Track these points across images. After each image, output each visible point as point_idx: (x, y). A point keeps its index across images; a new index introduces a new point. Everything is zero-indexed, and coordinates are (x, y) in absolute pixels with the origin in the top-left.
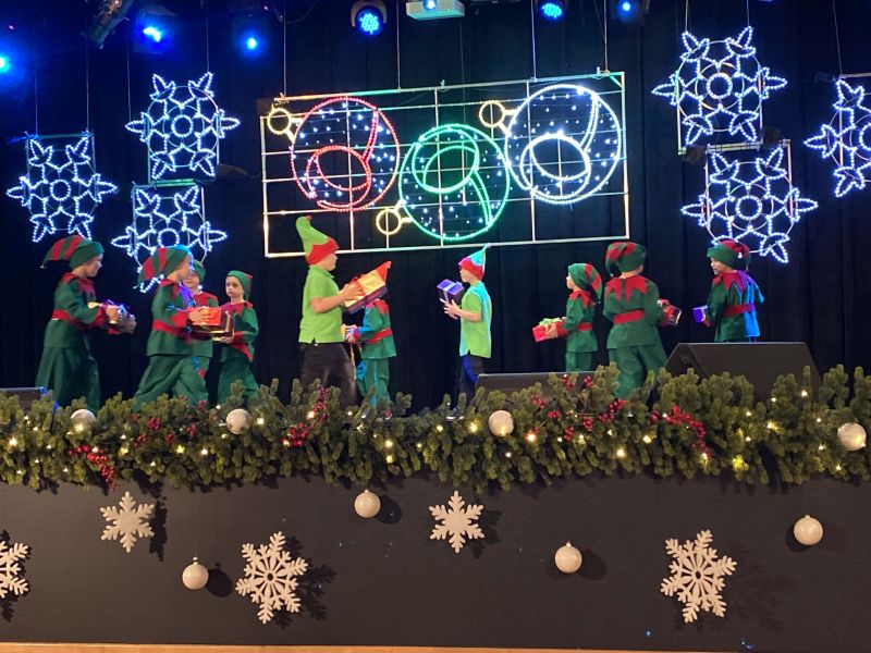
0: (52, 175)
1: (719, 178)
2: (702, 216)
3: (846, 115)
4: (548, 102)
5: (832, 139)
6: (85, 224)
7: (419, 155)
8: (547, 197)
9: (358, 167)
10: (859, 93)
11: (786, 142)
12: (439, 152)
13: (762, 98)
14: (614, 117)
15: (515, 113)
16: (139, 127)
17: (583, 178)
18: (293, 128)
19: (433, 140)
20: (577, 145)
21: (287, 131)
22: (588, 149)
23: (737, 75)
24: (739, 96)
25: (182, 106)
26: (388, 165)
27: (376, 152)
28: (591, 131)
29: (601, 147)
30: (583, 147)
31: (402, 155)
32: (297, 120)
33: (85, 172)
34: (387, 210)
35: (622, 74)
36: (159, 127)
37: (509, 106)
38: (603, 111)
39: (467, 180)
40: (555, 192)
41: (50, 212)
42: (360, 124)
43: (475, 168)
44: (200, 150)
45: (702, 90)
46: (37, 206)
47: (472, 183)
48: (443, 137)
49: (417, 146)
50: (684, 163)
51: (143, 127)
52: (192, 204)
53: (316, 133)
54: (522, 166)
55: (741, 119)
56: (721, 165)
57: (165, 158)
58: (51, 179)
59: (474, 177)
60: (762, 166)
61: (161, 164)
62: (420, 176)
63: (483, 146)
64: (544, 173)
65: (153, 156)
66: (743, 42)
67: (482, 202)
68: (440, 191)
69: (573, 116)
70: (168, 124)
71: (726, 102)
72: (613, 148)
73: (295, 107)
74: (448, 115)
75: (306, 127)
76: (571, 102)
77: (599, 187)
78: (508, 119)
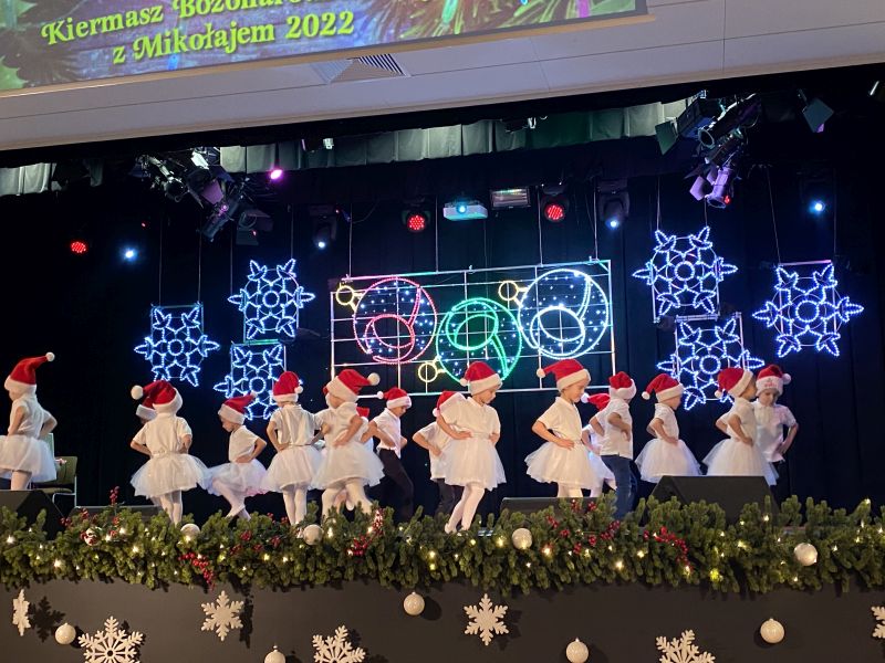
0: (170, 336)
1: (686, 341)
2: (673, 370)
3: (785, 294)
4: (552, 282)
5: (774, 313)
6: (194, 374)
7: (452, 321)
8: (551, 354)
9: (404, 330)
10: (794, 278)
11: (738, 315)
12: (467, 319)
13: (718, 280)
14: (603, 294)
15: (526, 290)
16: (238, 300)
17: (579, 340)
18: (356, 301)
19: (462, 310)
20: (574, 315)
21: (351, 303)
22: (583, 318)
23: (698, 263)
24: (701, 279)
25: (271, 284)
26: (428, 329)
27: (418, 318)
28: (585, 305)
29: (593, 316)
30: (579, 317)
31: (439, 321)
32: (359, 295)
33: (195, 334)
34: (427, 363)
35: (609, 261)
36: (253, 300)
37: (521, 285)
38: (594, 288)
39: (488, 341)
40: (557, 350)
41: (167, 364)
42: (408, 298)
43: (495, 331)
44: (284, 317)
45: (671, 274)
46: (157, 360)
47: (493, 343)
48: (470, 308)
49: (450, 314)
50: (658, 330)
51: (242, 299)
52: (277, 358)
53: (373, 305)
54: (531, 330)
55: (703, 296)
56: (688, 332)
57: (257, 323)
58: (169, 338)
59: (494, 338)
60: (720, 333)
61: (254, 327)
62: (452, 337)
63: (502, 315)
64: (549, 336)
65: (248, 321)
66: (702, 238)
67: (500, 357)
68: (467, 348)
69: (572, 293)
70: (260, 297)
71: (691, 283)
72: (602, 317)
73: (357, 285)
74: (473, 292)
75: (365, 300)
76: (570, 281)
77: (592, 347)
78: (520, 295)
